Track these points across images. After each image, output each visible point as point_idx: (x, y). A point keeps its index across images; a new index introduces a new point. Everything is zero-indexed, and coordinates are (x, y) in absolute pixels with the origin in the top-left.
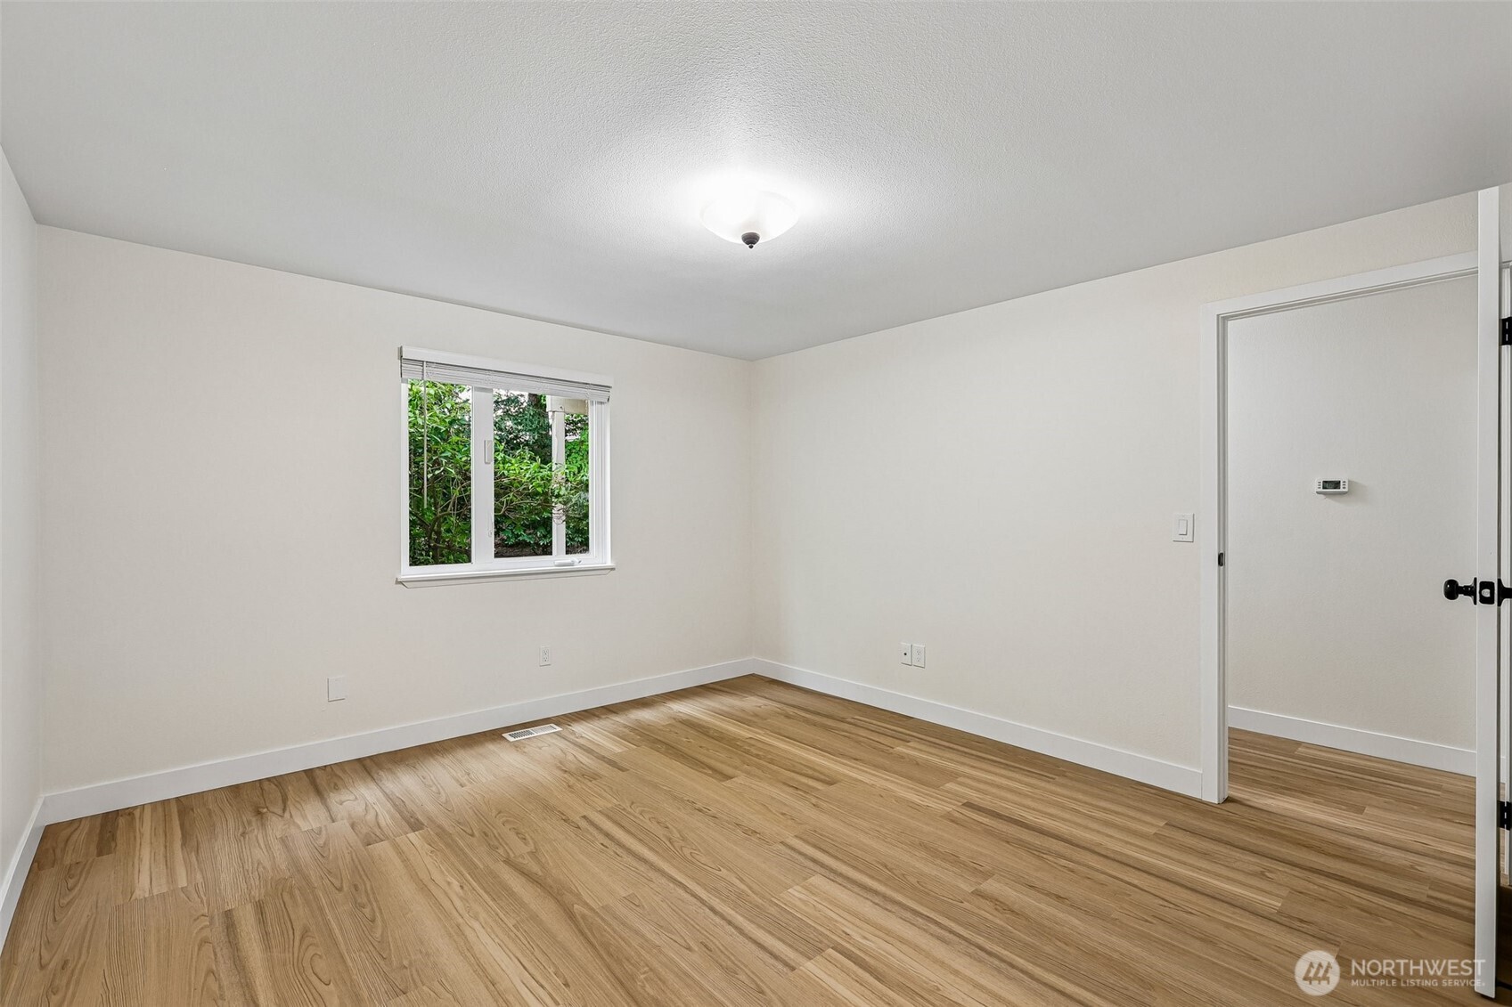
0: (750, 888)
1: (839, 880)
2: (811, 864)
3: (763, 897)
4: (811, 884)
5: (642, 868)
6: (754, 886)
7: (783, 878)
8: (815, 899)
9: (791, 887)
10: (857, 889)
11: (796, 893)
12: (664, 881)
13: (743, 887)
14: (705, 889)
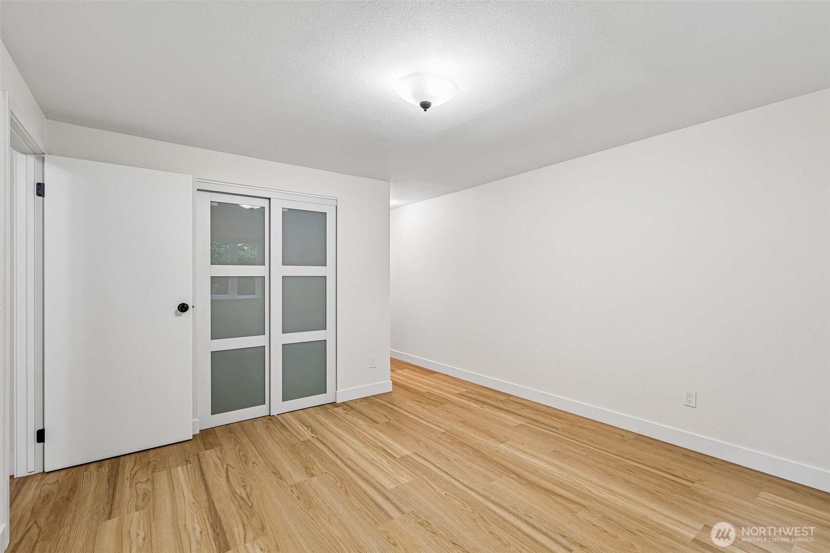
0: (428, 483)
1: (378, 486)
2: (391, 496)
3: (423, 479)
4: (395, 484)
5: (493, 498)
6: (426, 484)
7: (409, 488)
8: (395, 477)
9: (406, 483)
10: (372, 480)
11: (404, 480)
12: (477, 489)
13: (432, 484)
14: (452, 483)
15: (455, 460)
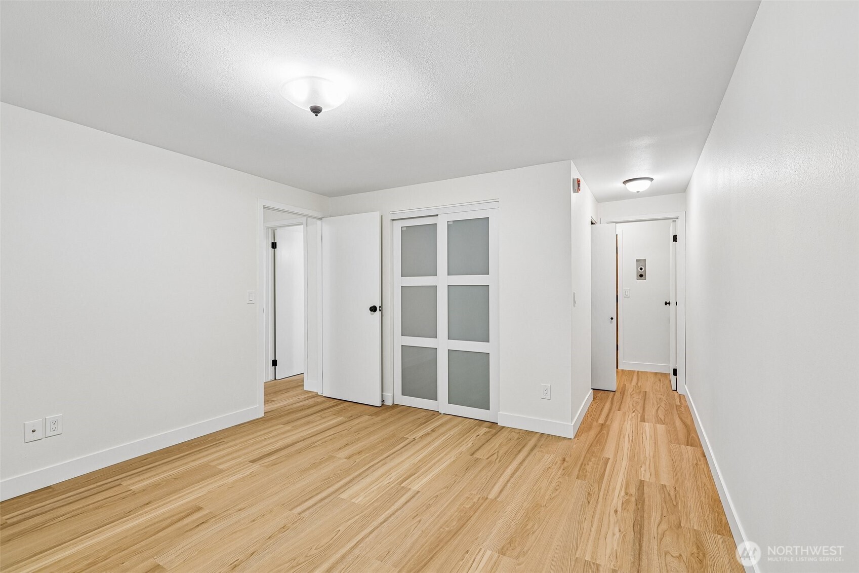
15: (420, 521)
